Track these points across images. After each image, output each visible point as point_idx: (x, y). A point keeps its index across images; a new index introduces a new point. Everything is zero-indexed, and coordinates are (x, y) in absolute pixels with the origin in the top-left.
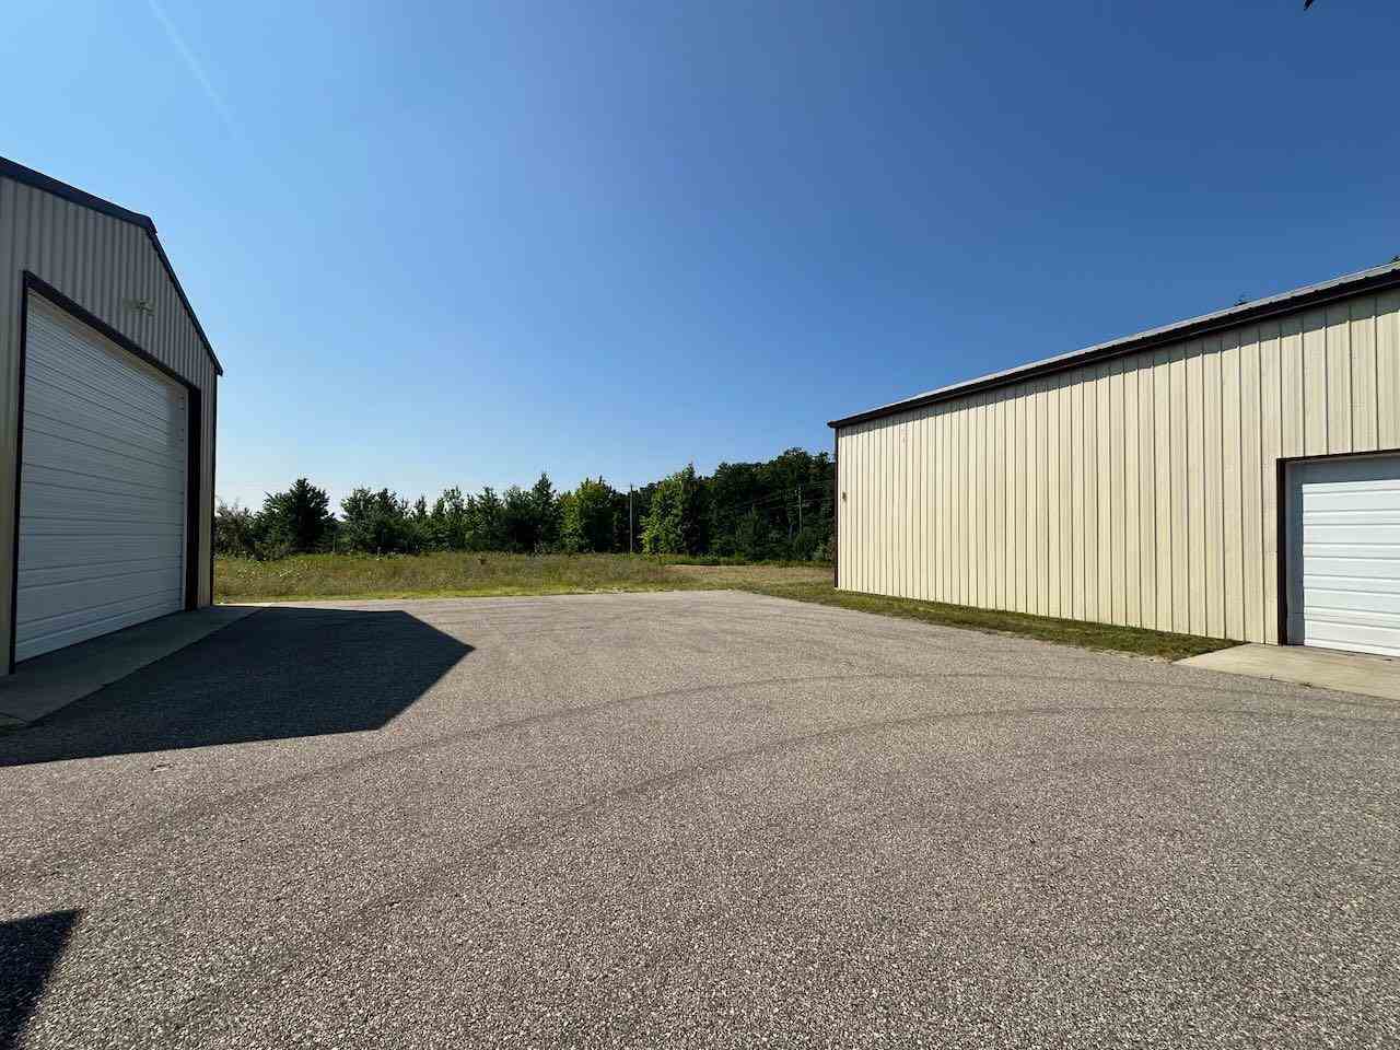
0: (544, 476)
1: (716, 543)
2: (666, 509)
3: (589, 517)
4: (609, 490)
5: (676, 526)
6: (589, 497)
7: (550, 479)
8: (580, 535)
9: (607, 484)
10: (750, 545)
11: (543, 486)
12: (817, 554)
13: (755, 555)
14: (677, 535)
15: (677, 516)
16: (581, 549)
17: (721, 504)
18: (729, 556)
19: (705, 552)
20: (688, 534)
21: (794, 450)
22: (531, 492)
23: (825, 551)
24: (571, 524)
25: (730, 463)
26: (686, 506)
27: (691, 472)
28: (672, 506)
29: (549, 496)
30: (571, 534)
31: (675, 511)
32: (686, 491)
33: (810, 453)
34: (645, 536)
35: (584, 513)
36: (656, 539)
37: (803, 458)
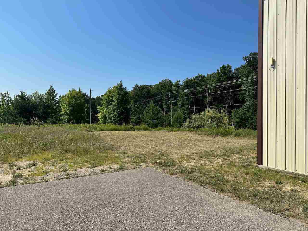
0: (51, 87)
1: (133, 119)
2: (109, 102)
3: (72, 106)
4: (84, 95)
5: (114, 110)
6: (74, 97)
7: (54, 88)
8: (68, 115)
9: (83, 91)
10: (150, 119)
11: (51, 92)
12: (187, 123)
13: (153, 124)
14: (115, 115)
15: (114, 106)
16: (69, 122)
17: (135, 102)
18: (139, 125)
19: (127, 122)
20: (120, 114)
21: (166, 80)
22: (45, 94)
23: (190, 122)
24: (64, 109)
25: (139, 85)
26: (119, 101)
27: (121, 85)
28: (112, 101)
29: (54, 96)
30: (64, 114)
31: (113, 104)
32: (119, 94)
33: (172, 81)
34: (99, 115)
35: (70, 104)
36: (104, 117)
37: (170, 83)
